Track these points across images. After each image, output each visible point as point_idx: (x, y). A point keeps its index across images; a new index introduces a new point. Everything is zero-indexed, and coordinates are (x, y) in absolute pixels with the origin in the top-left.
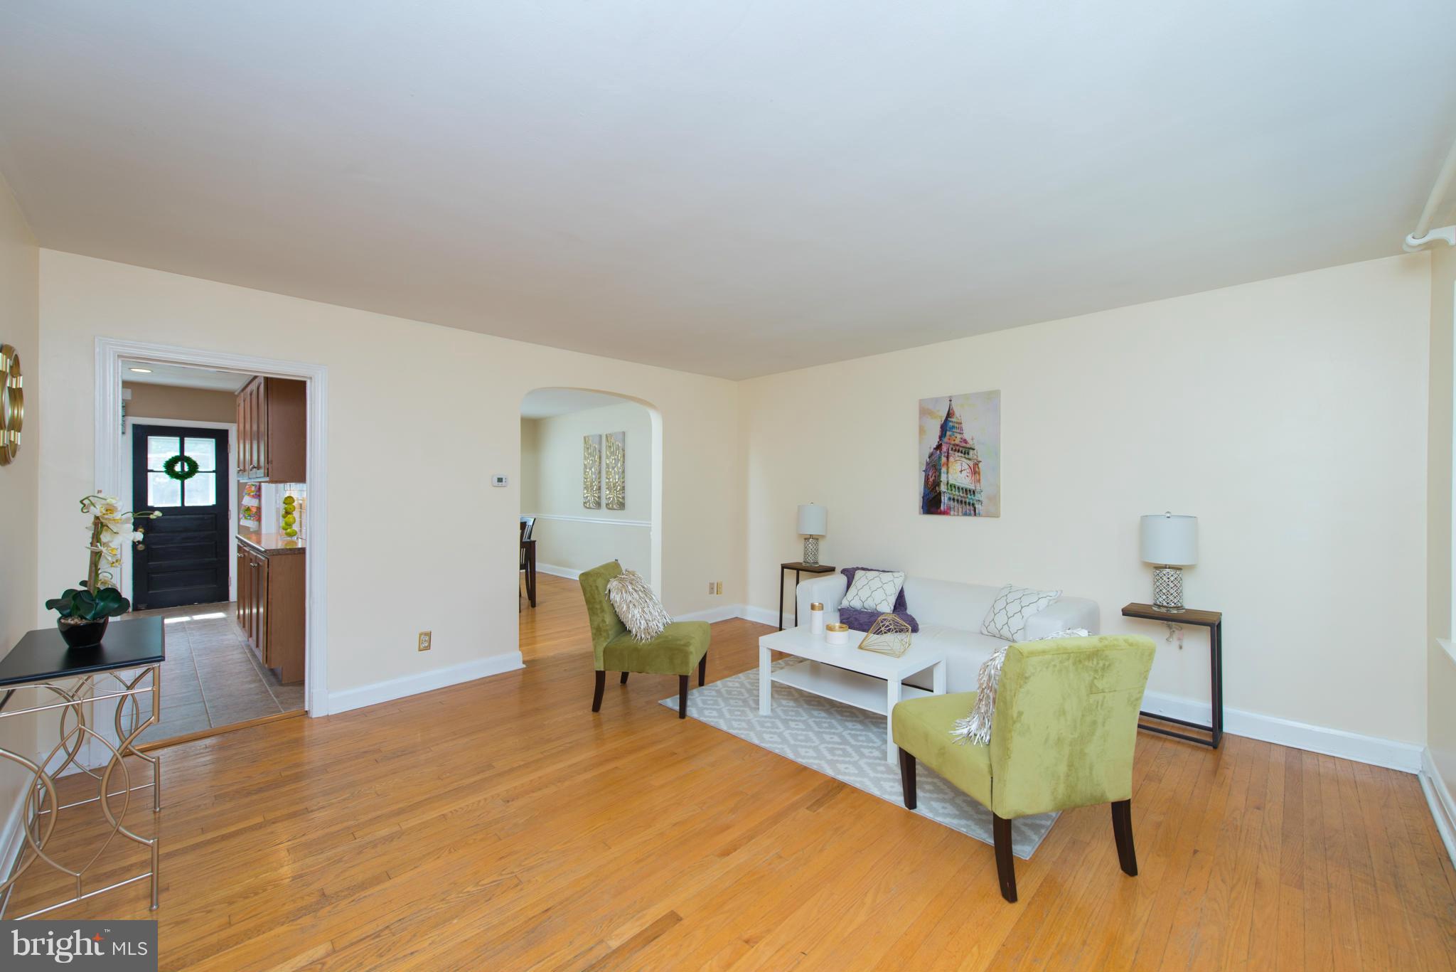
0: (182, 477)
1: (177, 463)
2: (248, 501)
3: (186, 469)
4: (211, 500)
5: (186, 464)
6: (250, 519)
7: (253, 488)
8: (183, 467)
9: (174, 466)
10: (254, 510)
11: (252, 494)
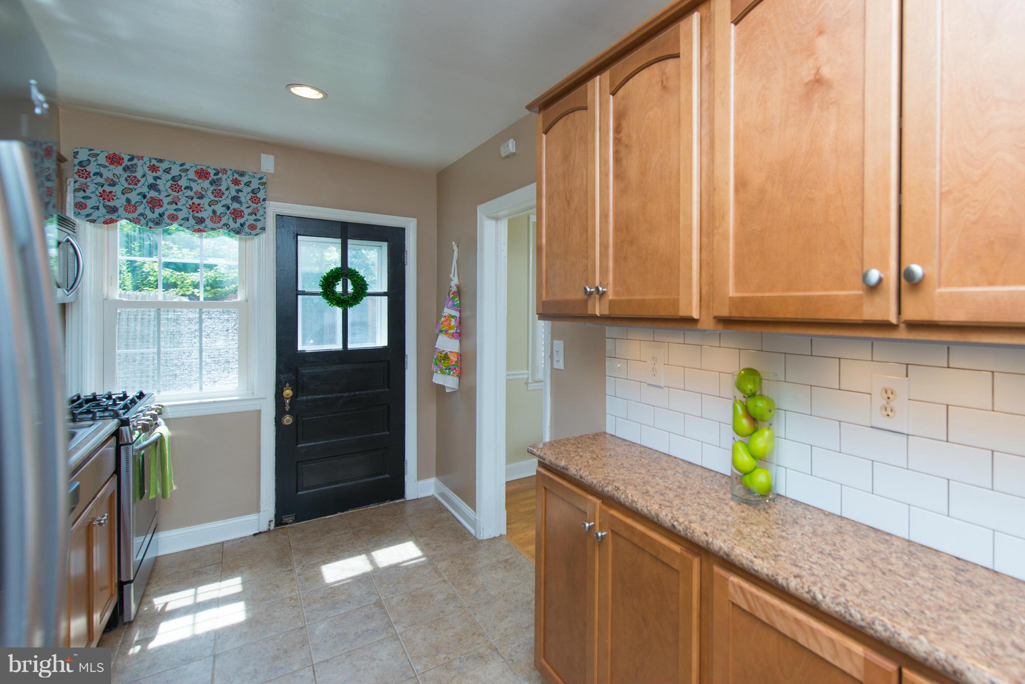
0: (345, 302)
1: (337, 280)
2: (447, 344)
3: (350, 289)
4: (381, 340)
5: (349, 282)
6: (449, 374)
7: (453, 323)
8: (345, 287)
9: (334, 285)
10: (454, 358)
11: (451, 331)
